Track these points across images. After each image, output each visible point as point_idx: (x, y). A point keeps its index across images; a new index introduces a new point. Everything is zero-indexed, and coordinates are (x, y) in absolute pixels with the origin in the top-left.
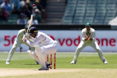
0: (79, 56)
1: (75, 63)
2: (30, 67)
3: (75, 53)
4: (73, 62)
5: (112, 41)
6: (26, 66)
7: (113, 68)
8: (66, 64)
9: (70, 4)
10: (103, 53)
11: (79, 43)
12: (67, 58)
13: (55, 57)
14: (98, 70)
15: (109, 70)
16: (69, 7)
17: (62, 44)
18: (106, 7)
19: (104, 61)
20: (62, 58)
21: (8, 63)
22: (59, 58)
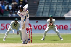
0: (46, 35)
1: (44, 40)
2: (17, 42)
3: (44, 34)
4: (43, 39)
5: (66, 26)
6: (14, 41)
7: (66, 42)
8: (38, 40)
9: (41, 4)
10: (60, 34)
11: (46, 28)
12: (39, 37)
13: (32, 36)
14: (57, 44)
15: (64, 44)
16: (40, 6)
17: (36, 29)
18: (62, 6)
19: (61, 38)
20: (36, 37)
21: (5, 40)
22: (34, 37)
